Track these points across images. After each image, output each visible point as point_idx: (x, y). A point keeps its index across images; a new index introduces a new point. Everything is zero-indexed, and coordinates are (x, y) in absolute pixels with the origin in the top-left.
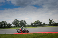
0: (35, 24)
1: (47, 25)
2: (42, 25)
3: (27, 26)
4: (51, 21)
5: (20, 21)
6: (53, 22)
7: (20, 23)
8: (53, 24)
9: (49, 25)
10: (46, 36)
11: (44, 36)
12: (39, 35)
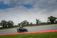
0: (23, 24)
1: (34, 24)
2: (29, 25)
3: (15, 27)
4: (38, 21)
5: (8, 22)
6: (40, 21)
7: (7, 24)
8: (40, 24)
9: (36, 24)
10: (33, 35)
11: (31, 36)
12: (27, 35)
